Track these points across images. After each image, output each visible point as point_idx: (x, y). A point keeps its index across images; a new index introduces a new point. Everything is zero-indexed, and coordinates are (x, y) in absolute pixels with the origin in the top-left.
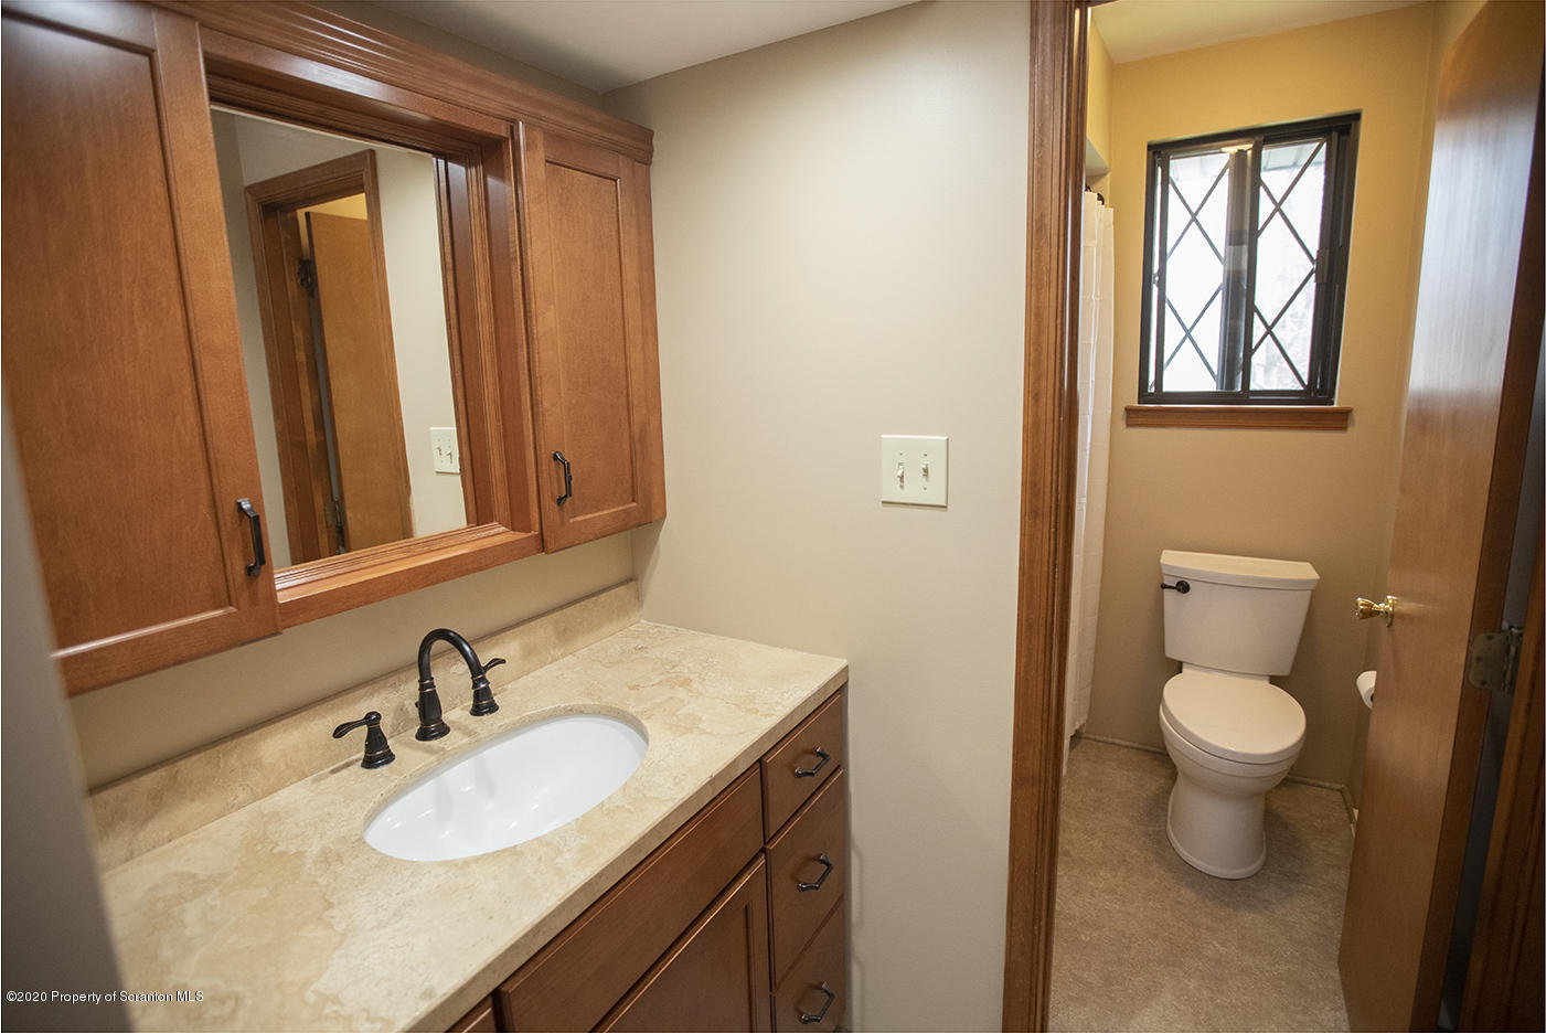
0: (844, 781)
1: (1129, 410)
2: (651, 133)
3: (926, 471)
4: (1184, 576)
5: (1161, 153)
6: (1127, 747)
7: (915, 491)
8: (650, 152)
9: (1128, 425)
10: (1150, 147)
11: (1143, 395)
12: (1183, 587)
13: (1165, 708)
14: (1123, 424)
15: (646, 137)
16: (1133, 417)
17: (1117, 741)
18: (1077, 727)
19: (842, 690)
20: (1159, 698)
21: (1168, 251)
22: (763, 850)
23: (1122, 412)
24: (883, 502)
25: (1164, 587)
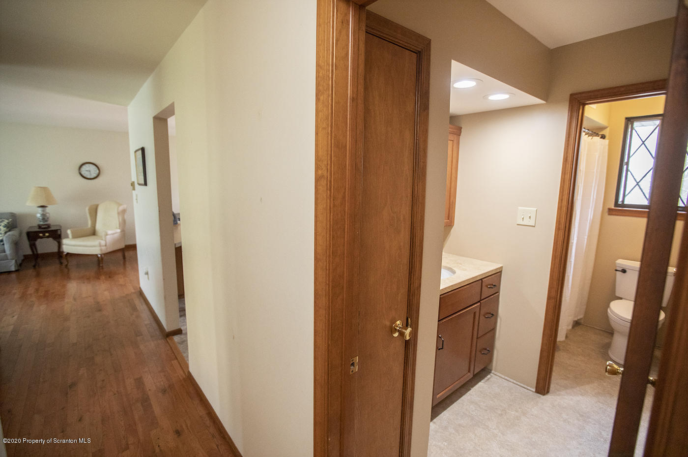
0: (498, 297)
1: (610, 210)
2: (461, 128)
3: (530, 217)
4: (624, 267)
5: (630, 121)
6: (598, 329)
7: (527, 222)
8: (461, 133)
9: (609, 214)
10: (626, 118)
11: (616, 204)
12: (624, 271)
13: (611, 310)
14: (607, 214)
15: (460, 129)
16: (611, 212)
17: (595, 327)
18: (579, 318)
19: (501, 272)
20: (608, 306)
21: (631, 155)
22: (479, 302)
23: (607, 210)
24: (518, 225)
25: (616, 270)
